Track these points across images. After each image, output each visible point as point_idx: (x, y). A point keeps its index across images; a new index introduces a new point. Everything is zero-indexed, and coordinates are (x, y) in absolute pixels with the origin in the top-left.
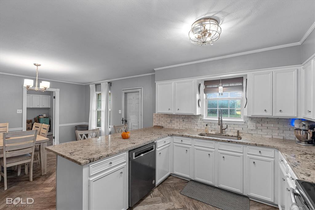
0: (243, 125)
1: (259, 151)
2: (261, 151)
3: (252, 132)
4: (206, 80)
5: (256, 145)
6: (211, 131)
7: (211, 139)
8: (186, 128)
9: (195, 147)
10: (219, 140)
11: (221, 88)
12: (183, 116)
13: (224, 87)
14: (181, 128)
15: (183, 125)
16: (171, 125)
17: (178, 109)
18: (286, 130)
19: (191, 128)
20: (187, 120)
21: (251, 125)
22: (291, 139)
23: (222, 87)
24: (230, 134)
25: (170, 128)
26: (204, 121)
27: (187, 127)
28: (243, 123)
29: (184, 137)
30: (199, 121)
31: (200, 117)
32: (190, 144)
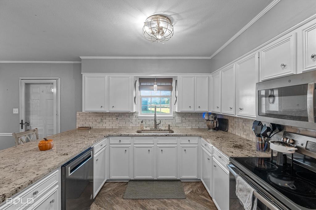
0: (172, 119)
1: (188, 140)
2: (190, 140)
3: (179, 125)
4: (140, 77)
5: (186, 135)
6: (146, 127)
7: (151, 135)
8: (120, 127)
9: (135, 146)
10: (158, 135)
11: (155, 86)
12: (116, 114)
13: (158, 85)
14: (114, 127)
15: (116, 123)
16: (101, 125)
17: (113, 107)
18: (200, 121)
19: (126, 126)
20: (120, 119)
21: (178, 119)
22: (203, 128)
23: (157, 86)
24: (163, 128)
25: (101, 129)
26: (139, 118)
27: (121, 125)
28: (172, 118)
29: (123, 136)
30: (134, 118)
31: (135, 114)
32: (130, 143)
